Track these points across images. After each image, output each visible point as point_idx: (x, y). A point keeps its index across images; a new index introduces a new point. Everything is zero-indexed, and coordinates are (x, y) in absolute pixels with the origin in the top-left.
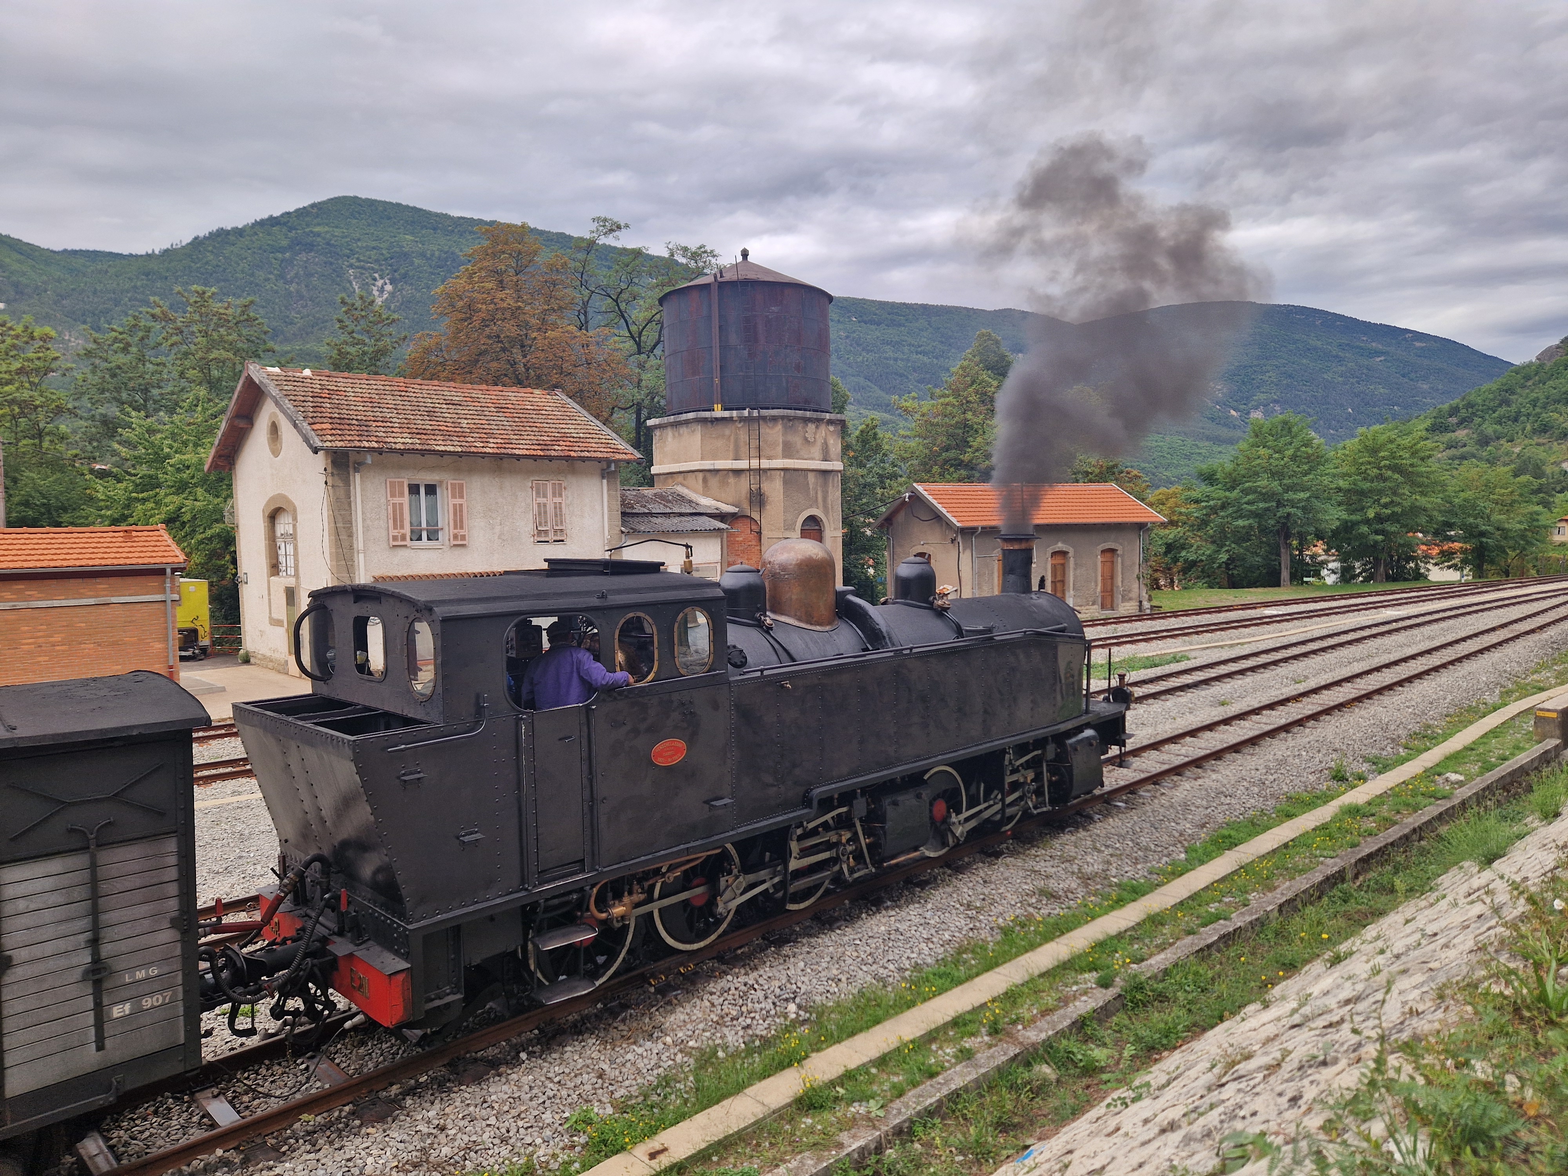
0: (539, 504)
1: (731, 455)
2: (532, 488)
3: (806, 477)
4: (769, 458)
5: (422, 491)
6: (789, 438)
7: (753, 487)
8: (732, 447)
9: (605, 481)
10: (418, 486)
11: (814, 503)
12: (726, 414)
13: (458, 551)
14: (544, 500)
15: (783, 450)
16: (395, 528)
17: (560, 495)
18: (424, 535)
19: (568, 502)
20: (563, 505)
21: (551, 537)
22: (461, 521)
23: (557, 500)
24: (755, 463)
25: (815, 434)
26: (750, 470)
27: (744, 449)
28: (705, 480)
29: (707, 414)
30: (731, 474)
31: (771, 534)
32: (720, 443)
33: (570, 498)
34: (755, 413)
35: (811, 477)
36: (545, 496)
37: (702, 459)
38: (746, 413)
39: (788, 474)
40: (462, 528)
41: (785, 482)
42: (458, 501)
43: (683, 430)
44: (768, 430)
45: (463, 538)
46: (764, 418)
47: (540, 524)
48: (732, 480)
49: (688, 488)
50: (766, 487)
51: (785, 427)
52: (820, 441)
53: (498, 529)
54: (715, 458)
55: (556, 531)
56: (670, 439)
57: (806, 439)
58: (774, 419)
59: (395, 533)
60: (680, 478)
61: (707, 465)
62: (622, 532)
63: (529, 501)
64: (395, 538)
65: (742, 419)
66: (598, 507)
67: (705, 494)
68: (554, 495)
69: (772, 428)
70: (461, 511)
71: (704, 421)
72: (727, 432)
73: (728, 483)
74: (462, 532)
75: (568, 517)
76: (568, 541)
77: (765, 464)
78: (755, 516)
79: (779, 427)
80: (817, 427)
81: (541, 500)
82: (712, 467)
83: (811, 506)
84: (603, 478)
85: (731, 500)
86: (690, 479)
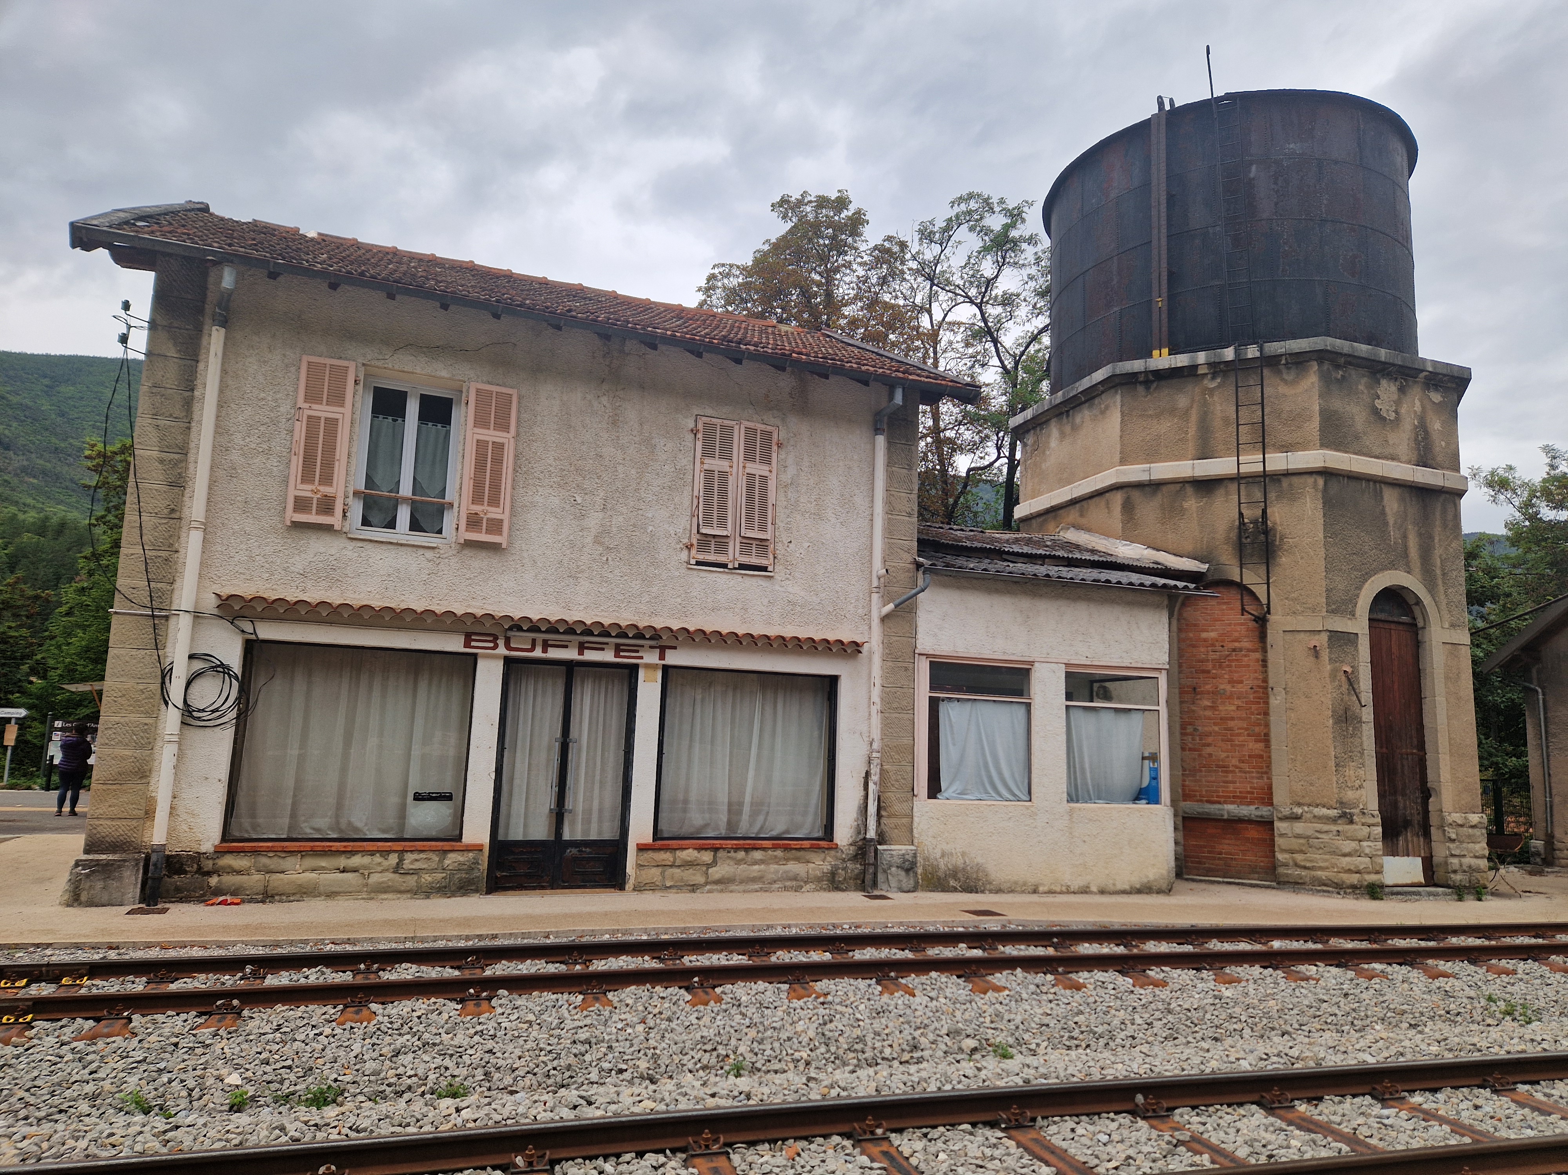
0: (709, 473)
1: (1191, 447)
2: (694, 432)
3: (1379, 496)
4: (1286, 448)
5: (413, 408)
6: (1337, 404)
7: (1250, 513)
8: (1192, 431)
9: (881, 440)
10: (402, 397)
11: (1400, 559)
12: (1182, 360)
13: (479, 561)
14: (724, 465)
15: (1323, 430)
16: (307, 477)
17: (766, 460)
18: (404, 515)
19: (786, 477)
20: (772, 484)
21: (734, 554)
22: (496, 487)
23: (757, 469)
24: (1251, 463)
25: (1398, 403)
26: (1238, 479)
27: (1222, 434)
28: (1128, 508)
29: (1137, 365)
30: (1189, 490)
31: (1292, 623)
32: (1165, 426)
33: (791, 471)
34: (1252, 352)
35: (1391, 502)
36: (726, 455)
37: (1123, 461)
38: (1229, 354)
39: (1335, 487)
40: (494, 501)
41: (1329, 504)
42: (491, 435)
43: (1084, 416)
44: (1282, 389)
45: (495, 526)
46: (1271, 362)
47: (708, 523)
48: (1192, 503)
49: (1088, 530)
50: (1278, 514)
51: (1326, 380)
52: (1408, 423)
53: (594, 520)
54: (1152, 455)
55: (747, 542)
56: (1054, 443)
57: (1376, 412)
58: (1299, 361)
59: (306, 491)
60: (1073, 515)
61: (1135, 472)
62: (919, 566)
63: (684, 461)
64: (301, 505)
65: (1218, 368)
66: (860, 501)
67: (1128, 536)
68: (749, 456)
69: (1294, 383)
70: (498, 461)
71: (1128, 381)
72: (1182, 401)
73: (1182, 511)
74: (494, 513)
75: (781, 514)
76: (779, 572)
77: (1277, 461)
78: (1252, 578)
79: (1311, 380)
80: (1402, 390)
81: (717, 464)
82: (1144, 477)
83: (1392, 566)
84: (877, 431)
85: (1189, 547)
86: (1096, 513)
